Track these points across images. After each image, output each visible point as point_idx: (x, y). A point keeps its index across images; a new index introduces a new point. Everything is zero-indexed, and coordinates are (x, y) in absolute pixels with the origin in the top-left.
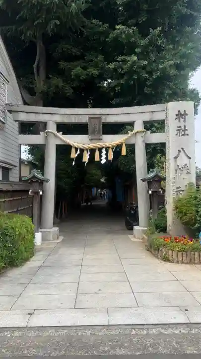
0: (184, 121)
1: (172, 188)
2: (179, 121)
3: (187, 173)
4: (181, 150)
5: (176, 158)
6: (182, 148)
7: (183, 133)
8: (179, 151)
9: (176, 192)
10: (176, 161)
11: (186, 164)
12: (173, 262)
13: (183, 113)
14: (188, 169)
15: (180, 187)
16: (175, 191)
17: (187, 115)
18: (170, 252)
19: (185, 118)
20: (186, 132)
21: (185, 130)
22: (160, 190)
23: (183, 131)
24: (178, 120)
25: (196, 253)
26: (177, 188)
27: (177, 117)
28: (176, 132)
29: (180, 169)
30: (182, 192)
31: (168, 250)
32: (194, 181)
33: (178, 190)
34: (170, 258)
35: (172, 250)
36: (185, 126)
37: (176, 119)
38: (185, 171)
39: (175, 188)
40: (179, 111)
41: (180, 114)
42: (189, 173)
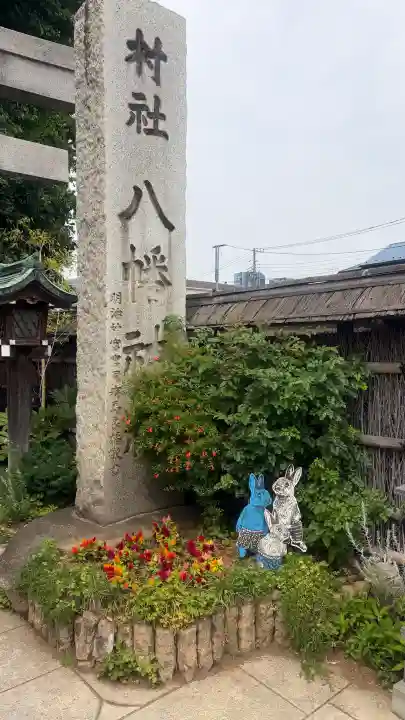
0: (157, 79)
1: (109, 335)
2: (139, 71)
3: (159, 283)
4: (144, 190)
5: (126, 216)
6: (147, 184)
7: (150, 125)
8: (138, 192)
9: (126, 349)
10: (125, 229)
11: (157, 249)
12: (159, 684)
13: (151, 46)
14: (165, 268)
15: (137, 334)
16: (123, 345)
17: (164, 58)
18: (143, 633)
19: (157, 69)
20: (162, 126)
21: (157, 116)
22: (45, 343)
23: (149, 114)
24: (133, 65)
25: (247, 610)
26: (129, 336)
27: (130, 52)
28: (127, 114)
29: (139, 263)
30: (141, 353)
31: (131, 622)
32: (180, 310)
33: (133, 344)
34: (143, 662)
35: (154, 625)
36: (157, 100)
37: (128, 59)
38: (154, 275)
39: (120, 335)
40: (139, 32)
41: (144, 46)
42: (165, 283)
